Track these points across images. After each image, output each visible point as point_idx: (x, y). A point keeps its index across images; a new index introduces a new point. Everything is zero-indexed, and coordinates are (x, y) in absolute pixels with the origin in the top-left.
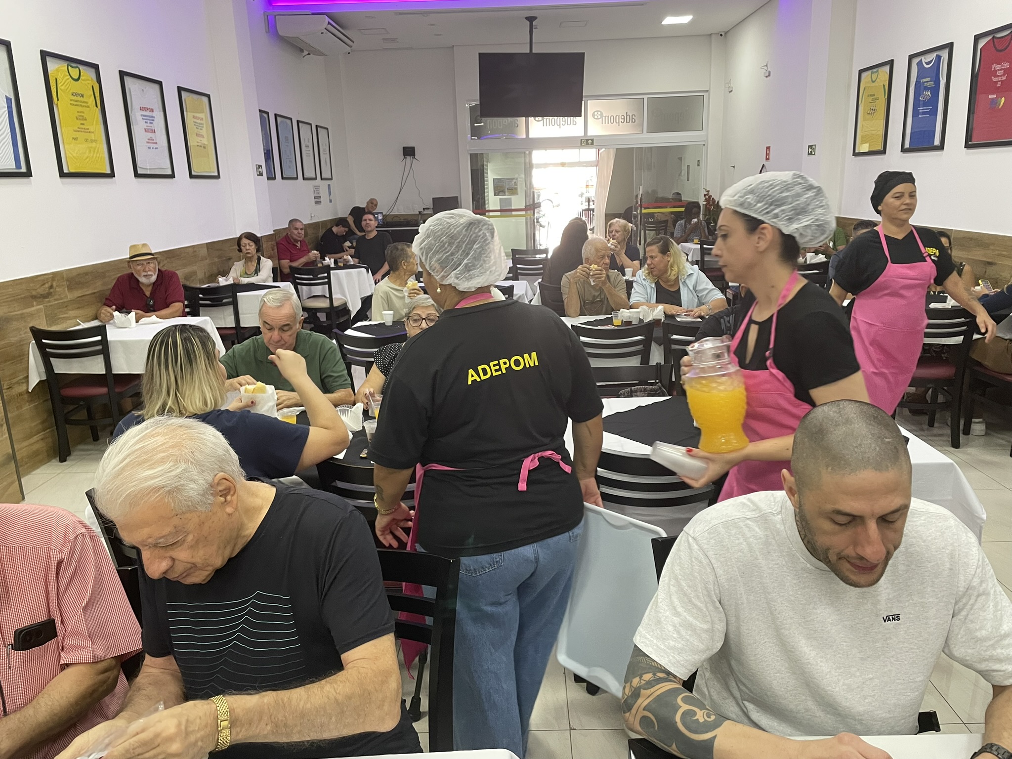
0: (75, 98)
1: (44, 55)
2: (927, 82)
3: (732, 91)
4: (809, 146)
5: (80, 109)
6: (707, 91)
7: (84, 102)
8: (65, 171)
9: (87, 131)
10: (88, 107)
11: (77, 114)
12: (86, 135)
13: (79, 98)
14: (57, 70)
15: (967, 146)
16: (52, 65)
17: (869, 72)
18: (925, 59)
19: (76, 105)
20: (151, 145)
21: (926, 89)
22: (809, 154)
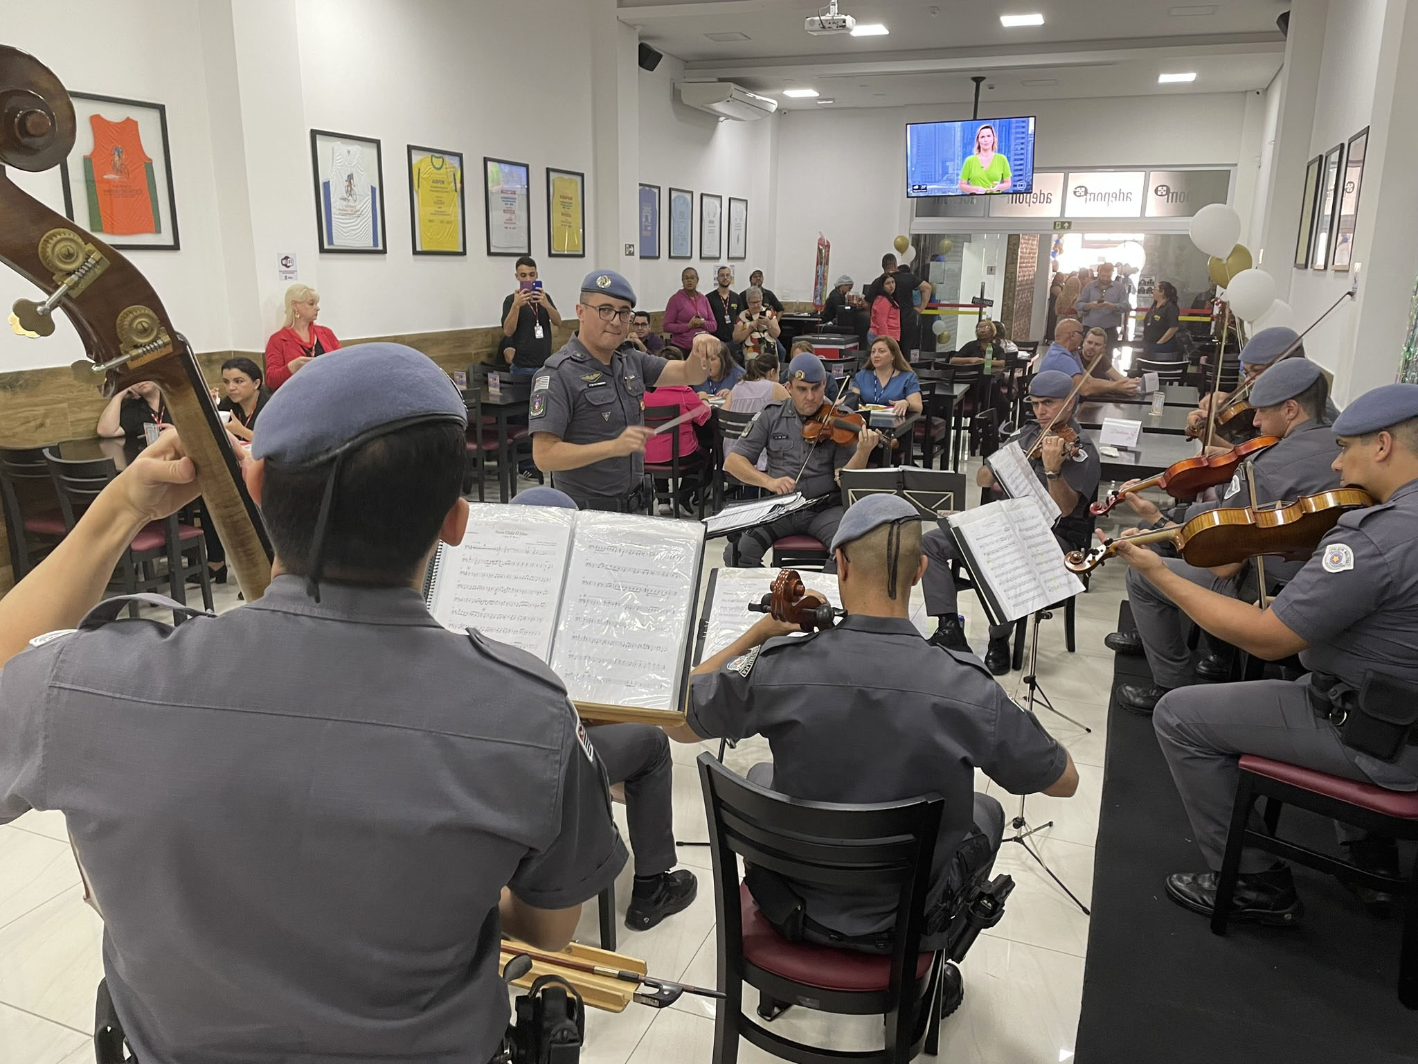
0: (435, 185)
1: (410, 148)
3: (1260, 167)
5: (439, 194)
6: (1236, 165)
7: (444, 188)
8: (418, 249)
9: (443, 214)
10: (447, 192)
11: (435, 199)
12: (442, 218)
13: (439, 185)
14: (421, 161)
16: (416, 157)
19: (437, 191)
20: (508, 226)
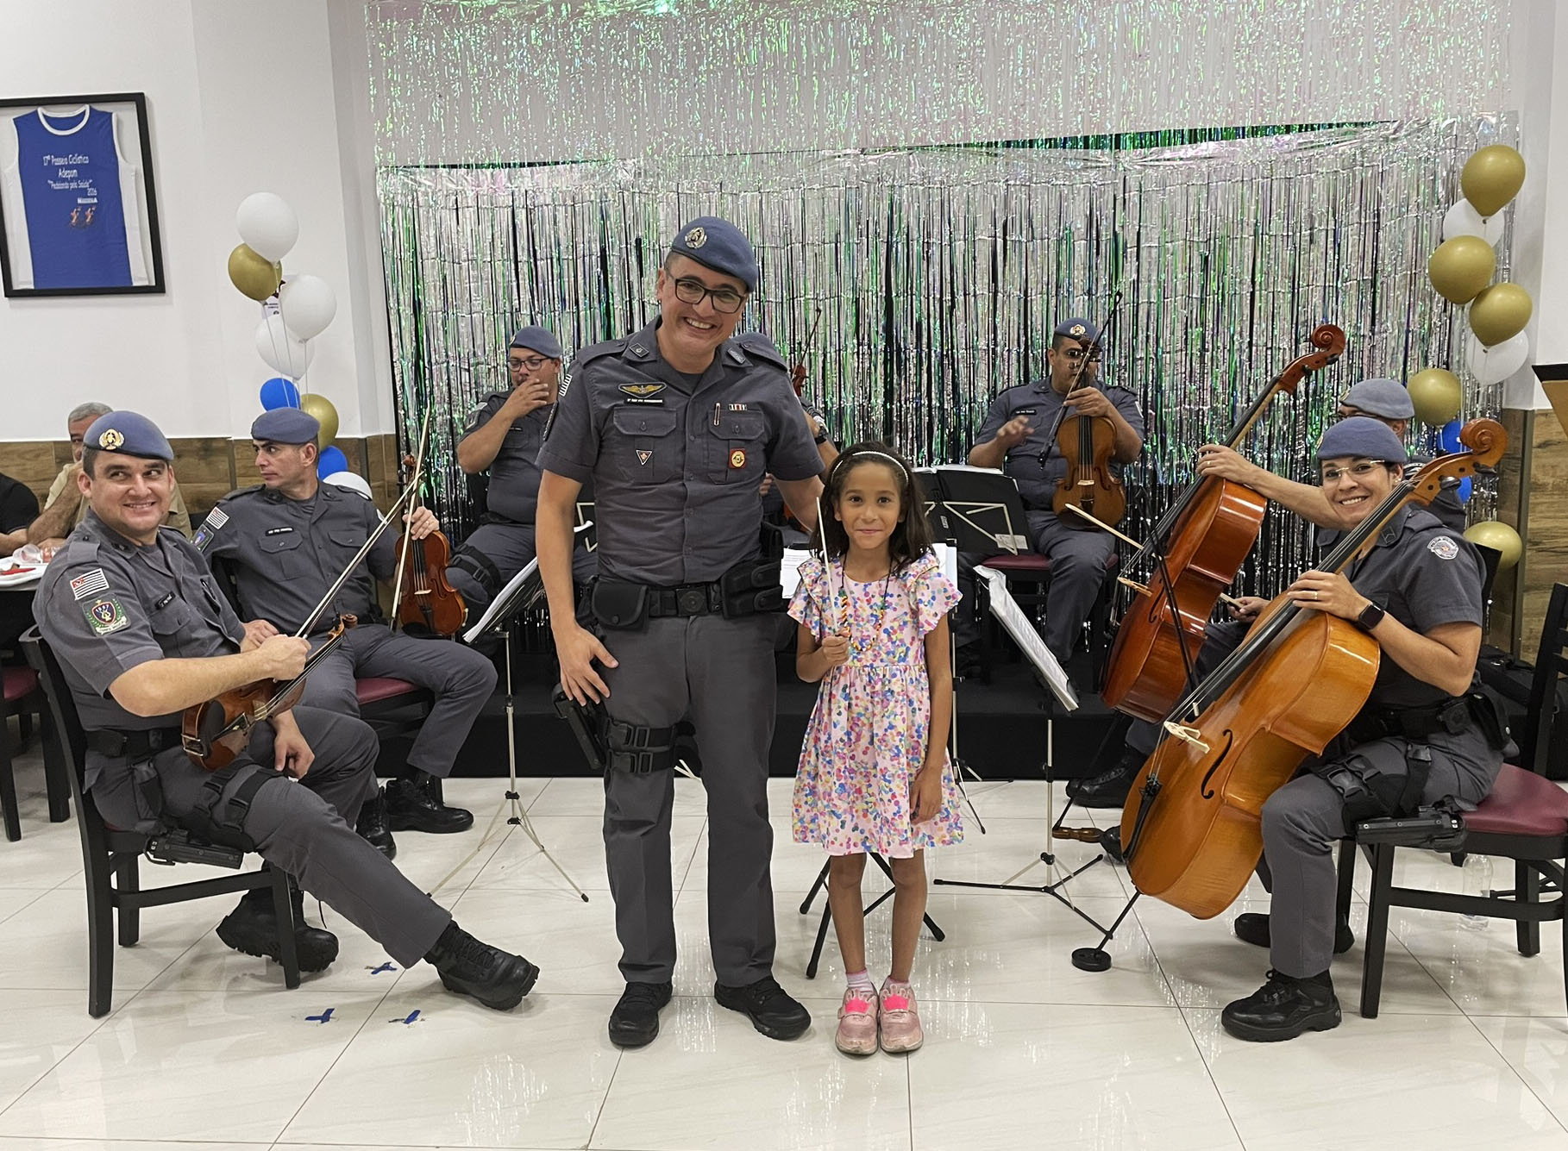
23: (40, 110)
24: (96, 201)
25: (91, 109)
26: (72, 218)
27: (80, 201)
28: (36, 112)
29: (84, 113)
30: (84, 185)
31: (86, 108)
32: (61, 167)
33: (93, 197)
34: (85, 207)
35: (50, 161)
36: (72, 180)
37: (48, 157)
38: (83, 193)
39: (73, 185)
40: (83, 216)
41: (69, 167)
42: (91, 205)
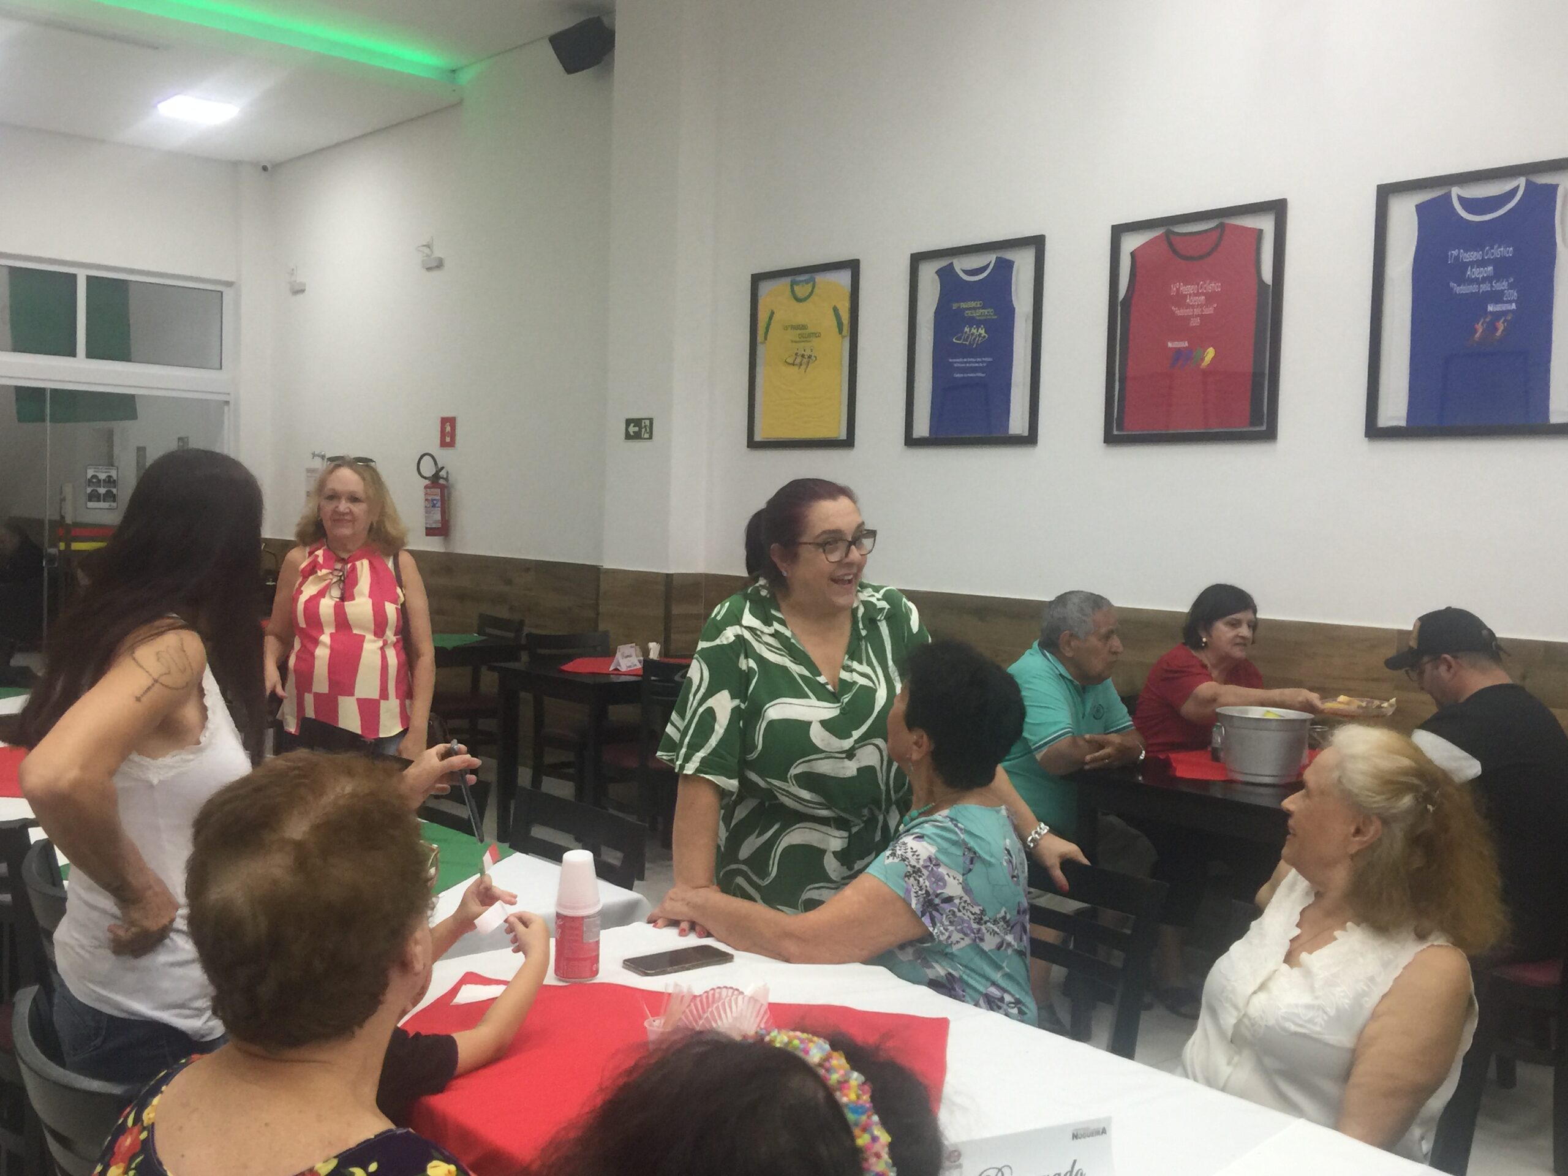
2: (974, 309)
3: (303, 291)
4: (629, 422)
6: (229, 284)
15: (1110, 439)
17: (786, 281)
18: (961, 265)
21: (973, 322)
22: (628, 437)
23: (1455, 191)
24: (1514, 306)
25: (1527, 181)
26: (1476, 331)
27: (1490, 308)
28: (1448, 196)
29: (1514, 191)
30: (1502, 286)
31: (1521, 182)
32: (1473, 264)
33: (1510, 302)
34: (1498, 315)
35: (1457, 258)
36: (1484, 280)
37: (1455, 253)
38: (1497, 297)
39: (1485, 287)
40: (1492, 327)
41: (1481, 263)
42: (1504, 313)
